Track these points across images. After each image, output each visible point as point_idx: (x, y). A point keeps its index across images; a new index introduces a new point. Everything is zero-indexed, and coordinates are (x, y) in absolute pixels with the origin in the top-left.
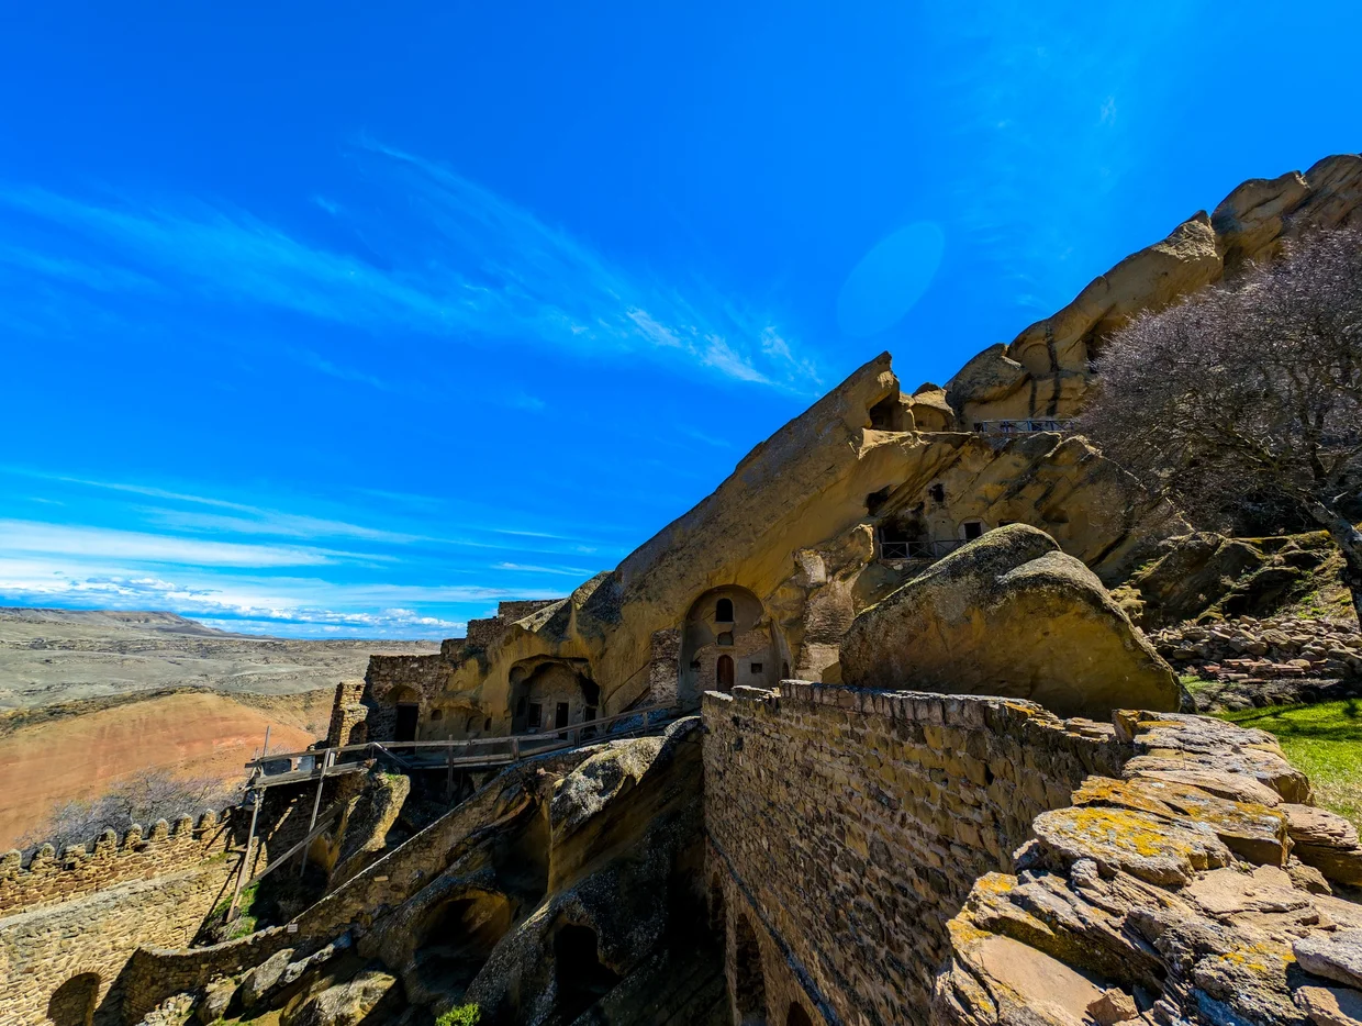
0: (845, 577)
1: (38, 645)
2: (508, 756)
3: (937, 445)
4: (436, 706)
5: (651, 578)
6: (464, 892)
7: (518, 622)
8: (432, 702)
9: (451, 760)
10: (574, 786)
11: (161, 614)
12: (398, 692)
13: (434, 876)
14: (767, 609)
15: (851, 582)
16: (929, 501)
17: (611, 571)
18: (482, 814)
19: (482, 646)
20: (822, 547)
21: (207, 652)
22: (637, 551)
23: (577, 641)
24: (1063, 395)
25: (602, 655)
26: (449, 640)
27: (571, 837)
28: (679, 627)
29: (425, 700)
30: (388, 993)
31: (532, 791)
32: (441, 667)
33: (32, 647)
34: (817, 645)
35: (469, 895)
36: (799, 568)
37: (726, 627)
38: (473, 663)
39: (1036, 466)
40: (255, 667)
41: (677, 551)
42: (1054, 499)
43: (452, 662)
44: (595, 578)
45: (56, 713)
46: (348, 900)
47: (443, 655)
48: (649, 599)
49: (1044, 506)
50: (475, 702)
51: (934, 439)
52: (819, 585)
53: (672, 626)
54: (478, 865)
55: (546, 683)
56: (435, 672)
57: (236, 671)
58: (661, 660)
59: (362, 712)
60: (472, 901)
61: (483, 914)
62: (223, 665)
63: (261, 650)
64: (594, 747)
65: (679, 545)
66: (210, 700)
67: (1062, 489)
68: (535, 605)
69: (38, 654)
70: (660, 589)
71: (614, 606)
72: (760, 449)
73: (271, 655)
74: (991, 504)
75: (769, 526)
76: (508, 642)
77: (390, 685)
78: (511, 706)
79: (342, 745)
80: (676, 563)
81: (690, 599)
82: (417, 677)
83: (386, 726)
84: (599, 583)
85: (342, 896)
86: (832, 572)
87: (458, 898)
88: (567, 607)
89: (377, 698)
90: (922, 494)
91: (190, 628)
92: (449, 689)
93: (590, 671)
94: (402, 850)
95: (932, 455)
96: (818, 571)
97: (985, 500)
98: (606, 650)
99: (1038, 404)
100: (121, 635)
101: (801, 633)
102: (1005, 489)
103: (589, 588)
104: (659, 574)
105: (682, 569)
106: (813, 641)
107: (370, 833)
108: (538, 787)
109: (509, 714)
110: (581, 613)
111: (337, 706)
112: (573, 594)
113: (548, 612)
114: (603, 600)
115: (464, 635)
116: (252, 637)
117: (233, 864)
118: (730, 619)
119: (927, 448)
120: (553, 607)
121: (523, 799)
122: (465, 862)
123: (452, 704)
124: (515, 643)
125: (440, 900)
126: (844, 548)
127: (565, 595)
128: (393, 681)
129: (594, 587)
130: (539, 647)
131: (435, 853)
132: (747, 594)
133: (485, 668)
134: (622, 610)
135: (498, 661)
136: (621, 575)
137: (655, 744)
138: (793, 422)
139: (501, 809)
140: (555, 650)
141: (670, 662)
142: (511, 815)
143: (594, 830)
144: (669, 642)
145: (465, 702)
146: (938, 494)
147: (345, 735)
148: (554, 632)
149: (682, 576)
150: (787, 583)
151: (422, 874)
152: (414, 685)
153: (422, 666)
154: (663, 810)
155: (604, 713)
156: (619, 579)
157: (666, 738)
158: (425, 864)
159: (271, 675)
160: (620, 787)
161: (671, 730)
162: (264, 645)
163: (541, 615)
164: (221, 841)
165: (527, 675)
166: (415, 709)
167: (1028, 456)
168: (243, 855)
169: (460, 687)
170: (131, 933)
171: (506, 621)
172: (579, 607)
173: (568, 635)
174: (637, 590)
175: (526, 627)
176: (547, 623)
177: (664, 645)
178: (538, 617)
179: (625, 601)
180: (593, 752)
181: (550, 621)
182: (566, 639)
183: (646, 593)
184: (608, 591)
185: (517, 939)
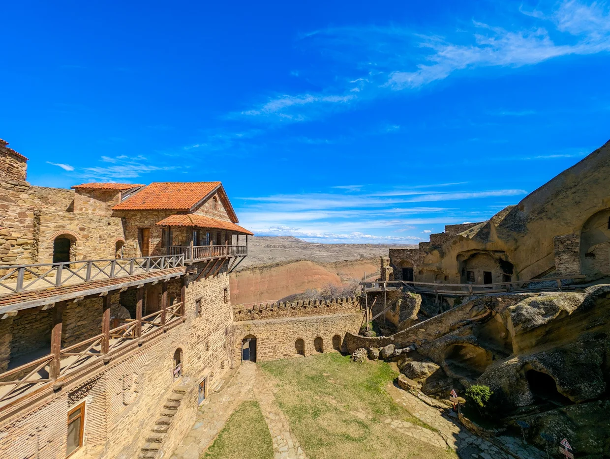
1: (268, 246)
2: (467, 293)
4: (421, 269)
5: (550, 206)
6: (463, 343)
7: (460, 234)
8: (418, 267)
9: (436, 291)
10: (525, 310)
11: (290, 237)
12: (402, 263)
13: (445, 334)
17: (515, 205)
18: (464, 314)
19: (439, 245)
21: (304, 248)
22: (534, 192)
23: (496, 241)
25: (515, 250)
26: (422, 243)
27: (526, 333)
28: (578, 233)
29: (415, 266)
30: (438, 370)
31: (491, 309)
32: (420, 254)
33: (267, 247)
35: (465, 345)
38: (436, 252)
40: (318, 254)
41: (571, 188)
43: (425, 252)
44: (504, 210)
45: (277, 265)
46: (410, 334)
47: (420, 249)
48: (550, 219)
50: (440, 269)
53: (571, 232)
54: (468, 334)
55: (475, 262)
56: (418, 255)
57: (312, 254)
58: (564, 252)
59: (391, 270)
60: (464, 347)
61: (471, 353)
62: (309, 252)
63: (317, 248)
65: (572, 185)
66: (309, 263)
68: (465, 226)
69: (269, 249)
70: (559, 212)
71: (520, 224)
73: (321, 249)
76: (455, 243)
77: (399, 260)
78: (459, 272)
79: (387, 280)
80: (571, 196)
81: (585, 217)
82: (410, 257)
83: (399, 275)
84: (507, 212)
85: (408, 332)
87: (460, 345)
88: (488, 226)
89: (395, 265)
91: (298, 241)
92: (425, 263)
93: (507, 257)
94: (429, 322)
98: (518, 246)
100: (284, 243)
103: (502, 216)
104: (556, 204)
105: (577, 199)
107: (411, 313)
108: (494, 307)
109: (459, 275)
110: (498, 228)
111: (382, 267)
112: (491, 219)
113: (476, 230)
114: (512, 221)
115: (428, 240)
116: (314, 243)
117: (364, 314)
120: (478, 226)
121: (486, 311)
122: (461, 332)
123: (428, 269)
124: (458, 244)
125: (452, 343)
127: (484, 220)
128: (401, 259)
129: (505, 214)
130: (473, 246)
131: (444, 325)
133: (442, 255)
134: (528, 226)
135: (449, 251)
136: (523, 206)
137: (580, 297)
139: (474, 313)
140: (484, 247)
141: (572, 253)
142: (479, 317)
143: (539, 332)
144: (570, 242)
145: (434, 268)
147: (387, 276)
148: (482, 238)
149: (577, 203)
151: (439, 332)
152: (409, 260)
153: (412, 253)
154: (590, 331)
155: (518, 278)
156: (522, 208)
157: (587, 294)
158: (440, 329)
159: (321, 256)
160: (558, 315)
161: (590, 290)
162: (318, 246)
163: (472, 230)
164: (359, 306)
165: (466, 258)
166: (412, 270)
168: (366, 312)
169: (430, 262)
170: (345, 327)
171: (451, 234)
172: (496, 225)
173: (491, 239)
174: (539, 213)
175: (465, 236)
176: (476, 234)
177: (565, 244)
178: (470, 231)
179: (529, 221)
180: (528, 296)
181: (479, 232)
182: (490, 241)
183: (544, 214)
184: (515, 216)
185: (502, 368)
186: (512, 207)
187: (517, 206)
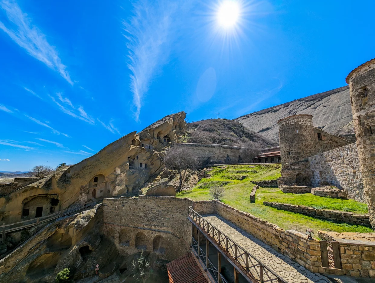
0: (124, 173)
3: (139, 149)
5: (81, 172)
7: (30, 185)
10: (81, 222)
14: (106, 179)
15: (125, 174)
16: (136, 158)
19: (5, 193)
20: (120, 167)
23: (56, 188)
24: (154, 142)
25: (64, 193)
28: (88, 184)
34: (118, 186)
36: (115, 171)
37: (96, 183)
38: (2, 199)
39: (151, 156)
41: (89, 166)
42: (153, 161)
44: (61, 172)
48: (81, 178)
49: (151, 162)
50: (2, 212)
51: (139, 148)
52: (119, 175)
53: (86, 184)
58: (83, 192)
64: (78, 214)
65: (89, 165)
67: (154, 160)
70: (84, 176)
71: (68, 179)
72: (110, 145)
74: (145, 160)
75: (112, 162)
80: (89, 169)
86: (122, 172)
90: (135, 157)
93: (58, 197)
94: (10, 257)
95: (139, 150)
96: (118, 171)
97: (144, 159)
99: (151, 142)
101: (115, 184)
102: (147, 158)
104: (83, 172)
105: (90, 171)
106: (117, 186)
109: (21, 213)
110: (58, 182)
113: (44, 182)
114: (64, 178)
118: (97, 181)
119: (138, 149)
120: (45, 180)
121: (56, 230)
122: (40, 249)
126: (124, 167)
129: (61, 174)
131: (24, 252)
132: (102, 176)
133: (8, 200)
134: (71, 181)
135: (16, 198)
137: (95, 210)
138: (118, 140)
139: (49, 234)
141: (86, 193)
144: (86, 188)
146: (137, 157)
148: (47, 188)
149: (90, 172)
150: (112, 174)
155: (60, 207)
156: (69, 172)
158: (19, 257)
160: (91, 219)
161: (96, 207)
167: (151, 154)
171: (20, 184)
172: (57, 180)
173: (52, 188)
174: (77, 175)
175: (36, 186)
176: (44, 185)
177: (84, 189)
178: (40, 183)
179: (72, 178)
180: (78, 215)
181: (45, 184)
182: (52, 189)
183: (79, 176)
184: (66, 175)
185: (70, 255)
186: (64, 171)
187: (67, 170)
